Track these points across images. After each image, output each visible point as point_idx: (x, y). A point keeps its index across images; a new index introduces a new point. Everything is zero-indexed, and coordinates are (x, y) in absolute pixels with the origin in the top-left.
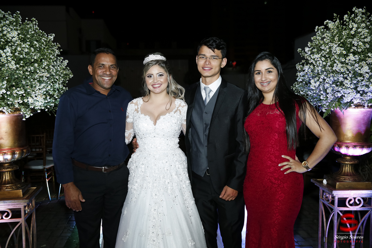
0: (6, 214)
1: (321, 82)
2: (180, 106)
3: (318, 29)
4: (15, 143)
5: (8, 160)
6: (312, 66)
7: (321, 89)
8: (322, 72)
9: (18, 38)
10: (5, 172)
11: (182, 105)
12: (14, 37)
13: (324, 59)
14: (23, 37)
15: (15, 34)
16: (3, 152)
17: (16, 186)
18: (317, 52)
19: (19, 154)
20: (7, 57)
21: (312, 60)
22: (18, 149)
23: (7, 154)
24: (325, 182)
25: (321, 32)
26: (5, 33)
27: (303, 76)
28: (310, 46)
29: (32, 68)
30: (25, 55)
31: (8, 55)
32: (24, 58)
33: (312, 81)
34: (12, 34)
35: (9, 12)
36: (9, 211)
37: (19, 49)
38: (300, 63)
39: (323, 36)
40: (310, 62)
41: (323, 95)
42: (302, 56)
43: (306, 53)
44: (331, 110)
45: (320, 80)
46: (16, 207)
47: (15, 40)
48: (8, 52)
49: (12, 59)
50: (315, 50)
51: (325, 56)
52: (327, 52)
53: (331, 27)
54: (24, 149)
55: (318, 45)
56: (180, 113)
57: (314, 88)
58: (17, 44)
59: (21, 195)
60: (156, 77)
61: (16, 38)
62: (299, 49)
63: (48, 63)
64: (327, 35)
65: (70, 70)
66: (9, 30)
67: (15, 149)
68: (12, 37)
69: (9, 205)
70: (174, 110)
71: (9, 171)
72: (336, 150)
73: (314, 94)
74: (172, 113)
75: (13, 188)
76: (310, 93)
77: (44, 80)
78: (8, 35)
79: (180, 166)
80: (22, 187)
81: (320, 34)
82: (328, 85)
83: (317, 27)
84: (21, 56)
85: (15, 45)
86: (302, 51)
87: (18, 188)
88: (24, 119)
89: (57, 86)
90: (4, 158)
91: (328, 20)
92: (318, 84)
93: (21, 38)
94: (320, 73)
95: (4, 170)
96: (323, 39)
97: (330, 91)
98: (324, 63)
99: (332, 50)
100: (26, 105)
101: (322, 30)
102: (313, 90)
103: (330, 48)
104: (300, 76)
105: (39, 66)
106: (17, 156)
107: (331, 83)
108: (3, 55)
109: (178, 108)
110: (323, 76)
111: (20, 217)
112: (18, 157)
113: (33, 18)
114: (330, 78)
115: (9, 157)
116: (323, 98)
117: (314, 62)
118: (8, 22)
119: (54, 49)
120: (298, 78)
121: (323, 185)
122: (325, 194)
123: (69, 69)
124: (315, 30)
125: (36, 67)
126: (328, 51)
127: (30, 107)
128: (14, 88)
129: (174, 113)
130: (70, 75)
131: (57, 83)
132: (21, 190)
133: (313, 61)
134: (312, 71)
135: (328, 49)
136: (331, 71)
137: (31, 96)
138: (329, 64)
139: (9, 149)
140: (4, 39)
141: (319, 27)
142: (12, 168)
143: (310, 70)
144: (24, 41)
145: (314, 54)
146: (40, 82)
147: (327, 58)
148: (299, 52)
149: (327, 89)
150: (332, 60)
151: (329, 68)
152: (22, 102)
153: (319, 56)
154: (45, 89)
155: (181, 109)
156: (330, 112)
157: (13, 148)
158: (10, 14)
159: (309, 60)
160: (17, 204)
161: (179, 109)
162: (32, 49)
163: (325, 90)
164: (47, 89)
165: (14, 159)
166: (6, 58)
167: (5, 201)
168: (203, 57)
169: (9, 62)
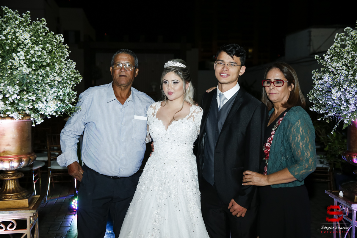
0: (10, 225)
1: (342, 92)
2: (194, 112)
3: (338, 36)
4: (21, 149)
5: (14, 168)
6: (332, 75)
7: (343, 99)
8: (344, 81)
9: (30, 40)
10: (10, 180)
11: (197, 111)
12: (27, 39)
13: (346, 68)
14: (35, 39)
15: (27, 36)
16: (10, 159)
17: (22, 195)
18: (337, 60)
19: (26, 161)
20: (20, 60)
21: (332, 68)
22: (25, 156)
23: (13, 162)
24: (341, 194)
25: (341, 39)
26: (18, 34)
27: (322, 84)
28: (329, 54)
29: (43, 72)
30: (37, 58)
31: (21, 59)
32: (36, 61)
33: (333, 91)
34: (25, 35)
35: (16, 11)
36: (14, 222)
37: (32, 52)
38: (316, 70)
39: (343, 43)
40: (330, 71)
41: (344, 106)
42: (319, 63)
43: (325, 60)
44: (352, 121)
45: (342, 90)
46: (22, 217)
47: (27, 42)
48: (21, 55)
49: (25, 63)
50: (335, 58)
51: (346, 65)
52: (349, 61)
53: (354, 35)
54: (31, 156)
55: (339, 53)
56: (194, 119)
57: (335, 98)
58: (29, 47)
59: (27, 205)
60: (171, 84)
61: (28, 41)
62: (316, 56)
63: (60, 67)
64: (348, 43)
65: (79, 73)
66: (21, 31)
67: (22, 157)
68: (24, 38)
69: (14, 215)
70: (187, 117)
71: (14, 179)
72: (355, 162)
73: (334, 104)
74: (185, 119)
75: (18, 197)
76: (330, 103)
77: (55, 84)
78: (21, 37)
79: (188, 172)
80: (27, 195)
81: (339, 41)
82: (351, 96)
83: (337, 34)
84: (34, 60)
85: (27, 47)
86: (319, 57)
87: (23, 198)
88: (34, 125)
89: (68, 90)
90: (10, 166)
91: (348, 27)
92: (340, 94)
93: (33, 40)
94: (342, 83)
95: (9, 178)
96: (344, 46)
97: (353, 102)
98: (347, 73)
99: (355, 59)
100: (36, 111)
101: (342, 37)
102: (333, 100)
103: (353, 56)
104: (318, 84)
105: (50, 70)
106: (23, 163)
107: (354, 93)
108: (15, 59)
109: (191, 114)
110: (345, 86)
111: (25, 227)
112: (25, 164)
113: (43, 18)
114: (352, 88)
115: (15, 164)
116: (343, 109)
117: (334, 71)
118: (17, 22)
119: (64, 51)
120: (316, 86)
121: (340, 198)
122: (341, 207)
123: (78, 71)
124: (335, 37)
125: (48, 71)
126: (350, 59)
127: (40, 113)
128: (25, 93)
129: (187, 120)
130: (80, 79)
131: (68, 87)
132: (27, 200)
133: (334, 69)
134: (333, 80)
135: (350, 58)
136: (352, 80)
137: (41, 102)
138: (350, 73)
139: (16, 156)
140: (16, 41)
141: (339, 34)
142: (18, 176)
143: (330, 80)
144: (36, 43)
145: (333, 61)
146: (51, 86)
147: (349, 67)
148: (316, 59)
149: (349, 99)
150: (354, 69)
151: (351, 78)
152: (32, 107)
153: (340, 65)
154: (56, 94)
155: (194, 115)
156: (351, 123)
157: (20, 155)
158: (18, 13)
159: (330, 69)
160: (23, 215)
161: (193, 115)
162: (45, 52)
163: (347, 101)
164: (59, 94)
165: (20, 166)
166: (18, 62)
167: (11, 211)
168: (221, 63)
169: (21, 65)
